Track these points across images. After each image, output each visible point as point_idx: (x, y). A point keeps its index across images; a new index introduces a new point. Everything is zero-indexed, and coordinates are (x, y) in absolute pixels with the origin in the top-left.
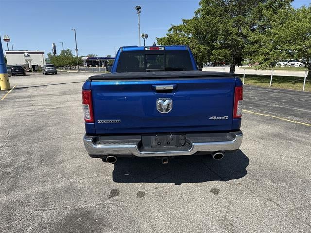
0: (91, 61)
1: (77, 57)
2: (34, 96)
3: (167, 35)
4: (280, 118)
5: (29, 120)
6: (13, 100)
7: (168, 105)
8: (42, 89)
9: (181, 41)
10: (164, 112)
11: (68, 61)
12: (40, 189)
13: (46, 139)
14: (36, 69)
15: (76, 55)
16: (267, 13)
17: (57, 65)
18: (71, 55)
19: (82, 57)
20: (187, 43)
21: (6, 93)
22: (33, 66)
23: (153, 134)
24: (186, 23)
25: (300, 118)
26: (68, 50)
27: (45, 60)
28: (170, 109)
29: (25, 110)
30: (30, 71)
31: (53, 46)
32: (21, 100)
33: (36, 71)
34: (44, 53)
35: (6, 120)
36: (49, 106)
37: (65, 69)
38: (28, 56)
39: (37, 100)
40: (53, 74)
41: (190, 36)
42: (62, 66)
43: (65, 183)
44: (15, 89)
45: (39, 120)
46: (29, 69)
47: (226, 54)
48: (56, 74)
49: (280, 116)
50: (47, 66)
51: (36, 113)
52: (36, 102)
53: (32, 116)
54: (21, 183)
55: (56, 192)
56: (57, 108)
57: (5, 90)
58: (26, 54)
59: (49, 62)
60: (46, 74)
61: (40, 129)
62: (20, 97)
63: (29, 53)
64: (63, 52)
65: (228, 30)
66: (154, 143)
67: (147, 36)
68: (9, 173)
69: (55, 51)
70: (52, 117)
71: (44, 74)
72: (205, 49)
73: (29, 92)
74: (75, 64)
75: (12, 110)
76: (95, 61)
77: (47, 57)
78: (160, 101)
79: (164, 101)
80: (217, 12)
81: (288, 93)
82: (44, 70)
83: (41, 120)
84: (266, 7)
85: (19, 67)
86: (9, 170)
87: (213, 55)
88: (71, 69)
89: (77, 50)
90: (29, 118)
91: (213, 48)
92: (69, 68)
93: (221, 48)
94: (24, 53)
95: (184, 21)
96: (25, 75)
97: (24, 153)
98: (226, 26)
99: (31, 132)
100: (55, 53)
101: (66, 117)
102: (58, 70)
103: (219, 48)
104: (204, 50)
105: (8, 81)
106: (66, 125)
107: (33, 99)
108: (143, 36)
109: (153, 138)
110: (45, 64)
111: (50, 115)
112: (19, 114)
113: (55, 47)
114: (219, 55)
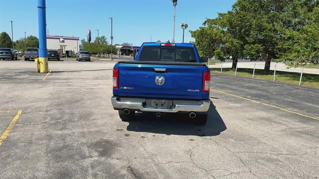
0: (126, 50)
1: (111, 45)
2: (70, 79)
3: (200, 28)
4: (281, 109)
5: (69, 95)
6: (53, 81)
7: (162, 80)
8: (77, 73)
9: (214, 35)
10: (160, 84)
11: (102, 49)
12: (80, 130)
13: (83, 107)
14: (70, 55)
15: (110, 44)
16: (301, 11)
17: (91, 52)
18: (106, 42)
19: (117, 45)
20: (220, 37)
21: (46, 75)
22: (67, 52)
23: (153, 98)
24: (222, 16)
25: (301, 110)
26: (103, 37)
27: (79, 47)
28: (163, 82)
29: (65, 88)
30: (63, 57)
31: (89, 32)
32: (60, 81)
33: (70, 57)
34: (78, 40)
35: (51, 94)
36: (84, 87)
37: (99, 57)
38: (63, 42)
39: (74, 82)
40: (87, 61)
41: (225, 30)
42: (96, 54)
43: (96, 129)
44: (52, 72)
45: (76, 95)
46: (63, 54)
47: (259, 49)
48: (89, 61)
49: (283, 108)
50: (81, 53)
51: (74, 91)
52: (73, 83)
53: (70, 92)
54: (68, 127)
55: (90, 132)
56: (91, 89)
57: (44, 73)
58: (61, 39)
59: (83, 48)
60: (79, 61)
61: (77, 101)
62: (58, 79)
63: (64, 39)
64: (98, 39)
65: (262, 26)
66: (153, 104)
67: (186, 26)
68: (60, 122)
69: (90, 38)
70: (88, 95)
71: (77, 60)
72: (238, 43)
73: (65, 75)
74: (109, 52)
75: (54, 88)
76: (129, 50)
77: (81, 44)
78: (157, 78)
79: (160, 78)
80: (252, 7)
81: (312, 91)
82: (78, 57)
83: (79, 96)
84: (301, 5)
85: (55, 52)
86: (60, 121)
87: (245, 50)
88: (104, 57)
89: (112, 38)
90: (69, 94)
91: (246, 42)
92: (102, 55)
93: (254, 43)
94: (59, 39)
95: (220, 15)
96: (59, 60)
97: (68, 114)
98: (259, 22)
99: (72, 103)
100: (90, 39)
101: (98, 95)
102: (91, 58)
103: (252, 43)
104: (236, 44)
105: (47, 64)
106: (98, 100)
107: (70, 81)
108: (183, 26)
109: (153, 101)
110: (79, 50)
111: (85, 93)
112: (61, 91)
113: (90, 33)
114: (251, 50)
